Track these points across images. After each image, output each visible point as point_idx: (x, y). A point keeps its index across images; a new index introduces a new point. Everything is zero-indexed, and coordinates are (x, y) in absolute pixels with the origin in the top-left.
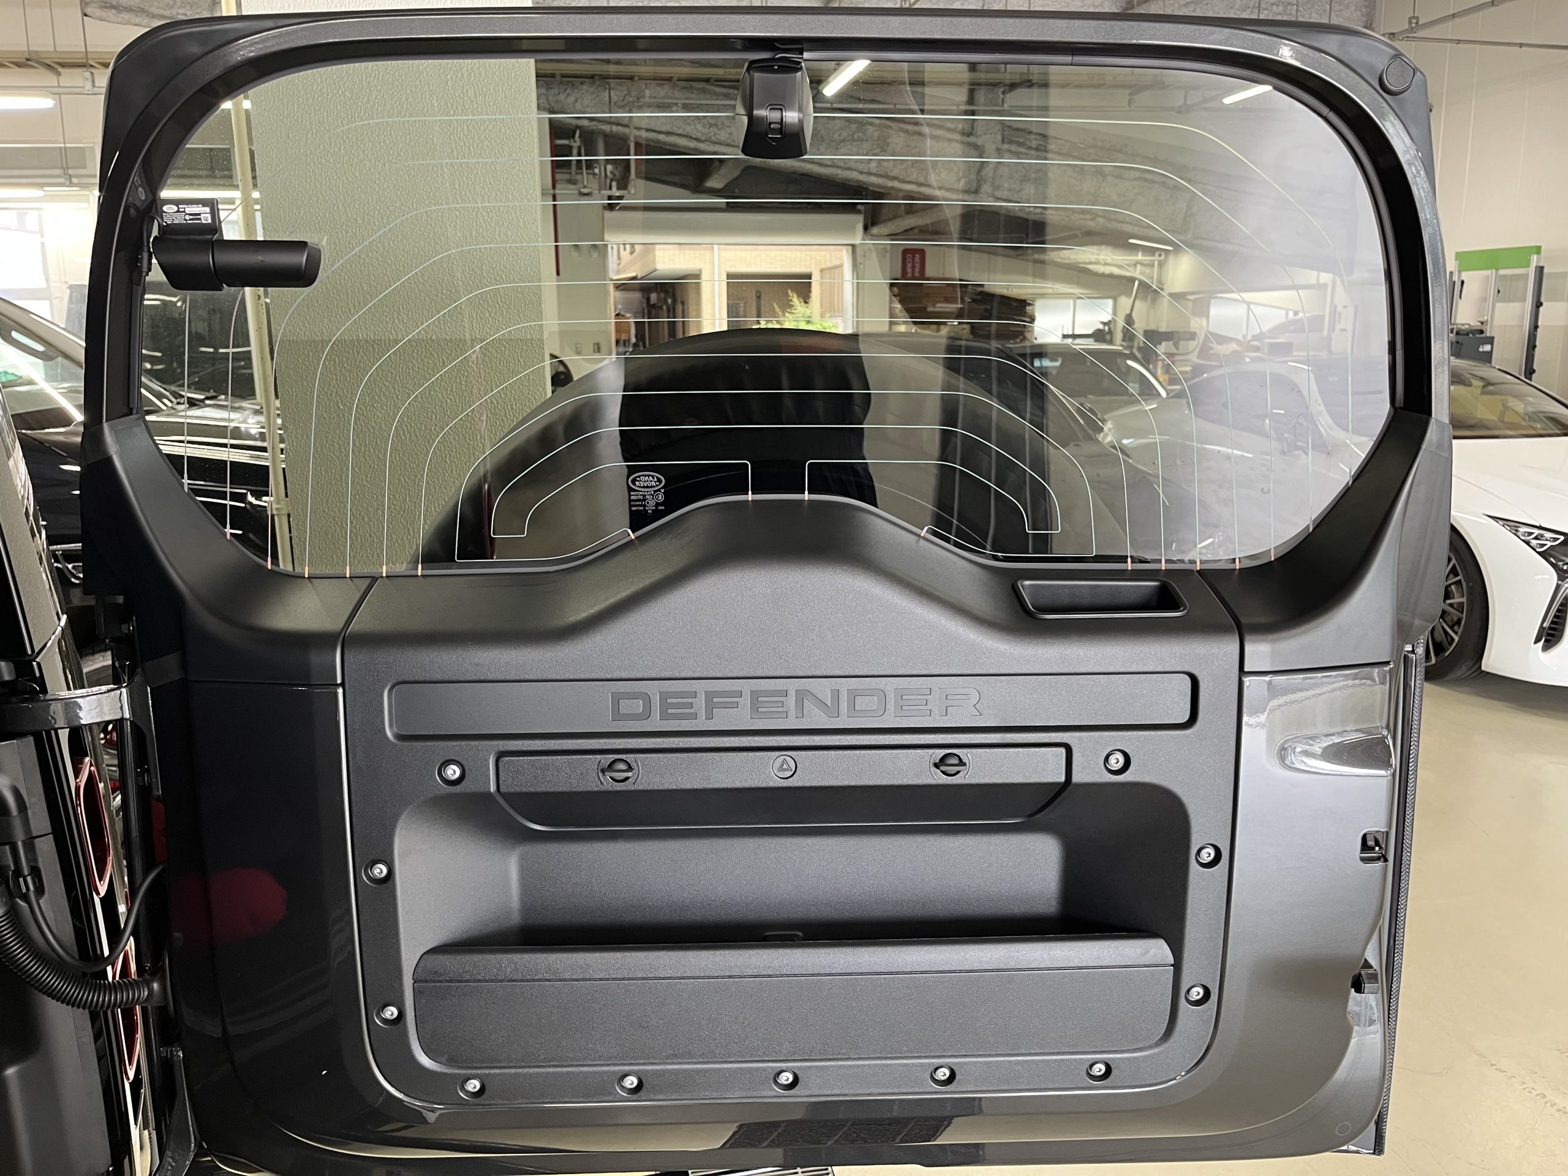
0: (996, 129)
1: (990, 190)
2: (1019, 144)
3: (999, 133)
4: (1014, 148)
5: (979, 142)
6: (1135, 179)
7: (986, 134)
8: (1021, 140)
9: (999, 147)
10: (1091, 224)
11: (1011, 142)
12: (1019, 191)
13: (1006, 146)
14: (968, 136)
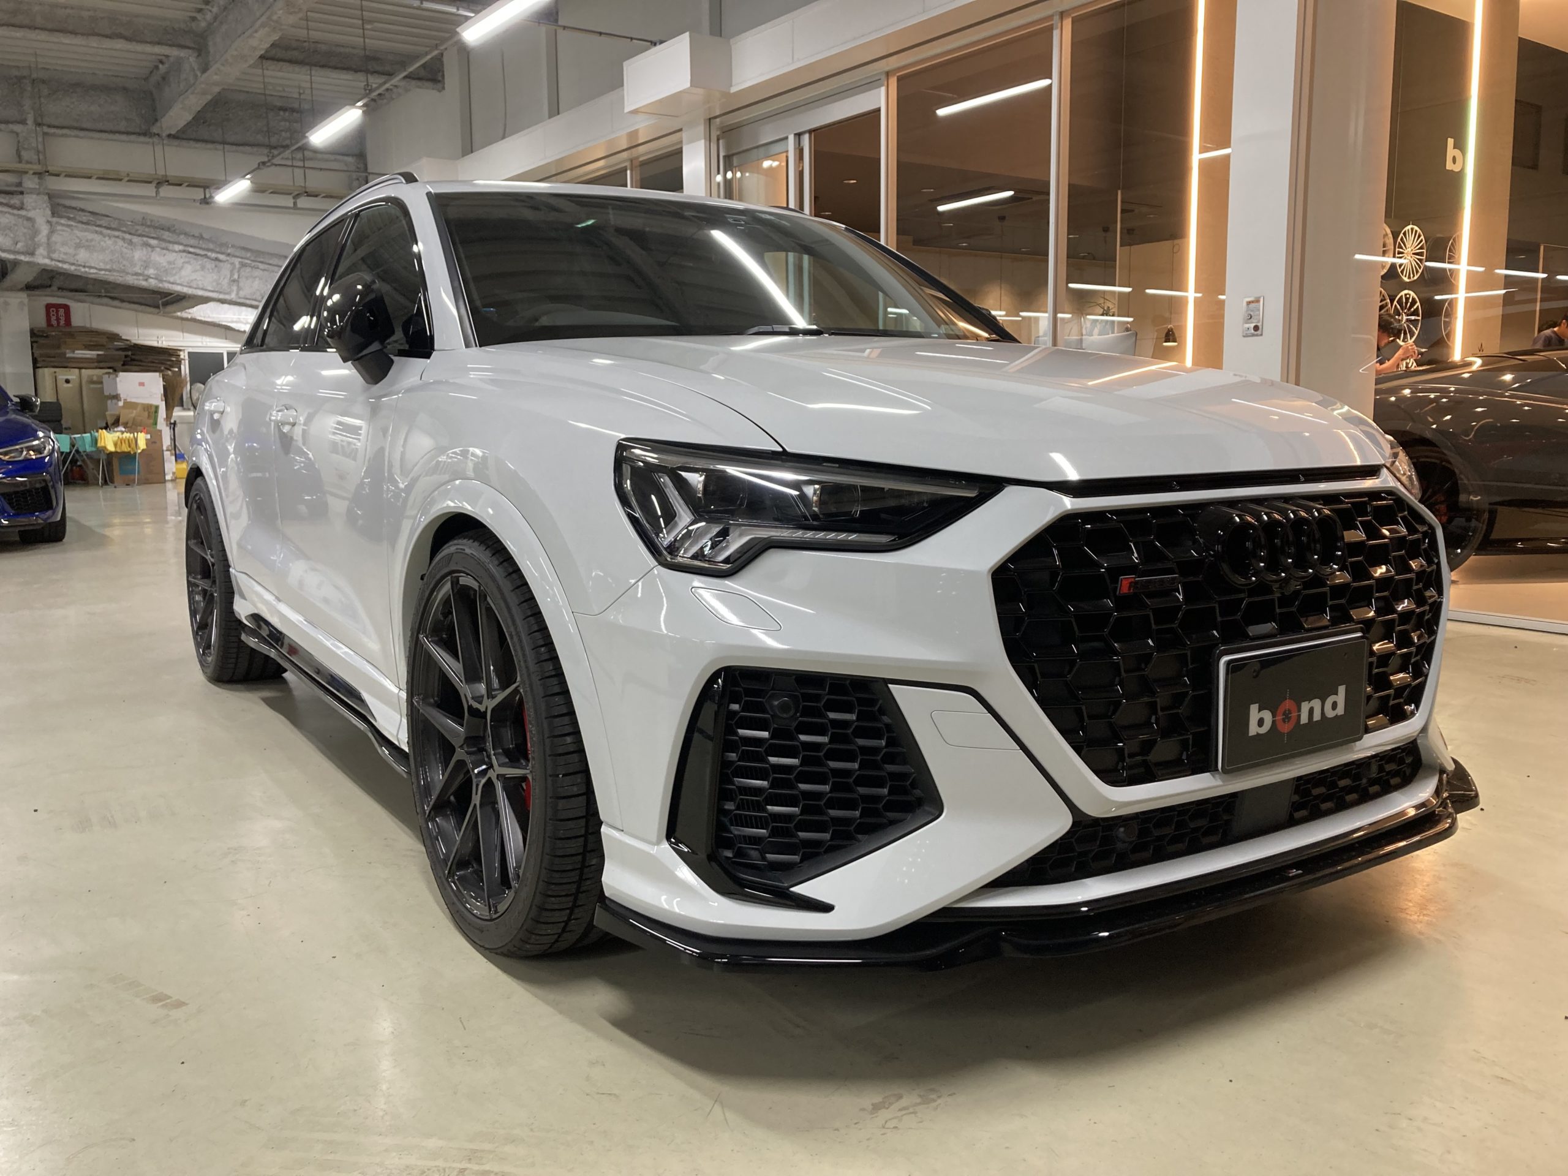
0: (45, 205)
1: (45, 253)
2: (69, 218)
3: (48, 209)
4: (63, 221)
5: (31, 214)
6: (180, 251)
7: (35, 209)
8: (72, 216)
9: (50, 219)
10: (144, 284)
11: (61, 217)
12: (75, 255)
13: (54, 220)
14: (19, 210)
